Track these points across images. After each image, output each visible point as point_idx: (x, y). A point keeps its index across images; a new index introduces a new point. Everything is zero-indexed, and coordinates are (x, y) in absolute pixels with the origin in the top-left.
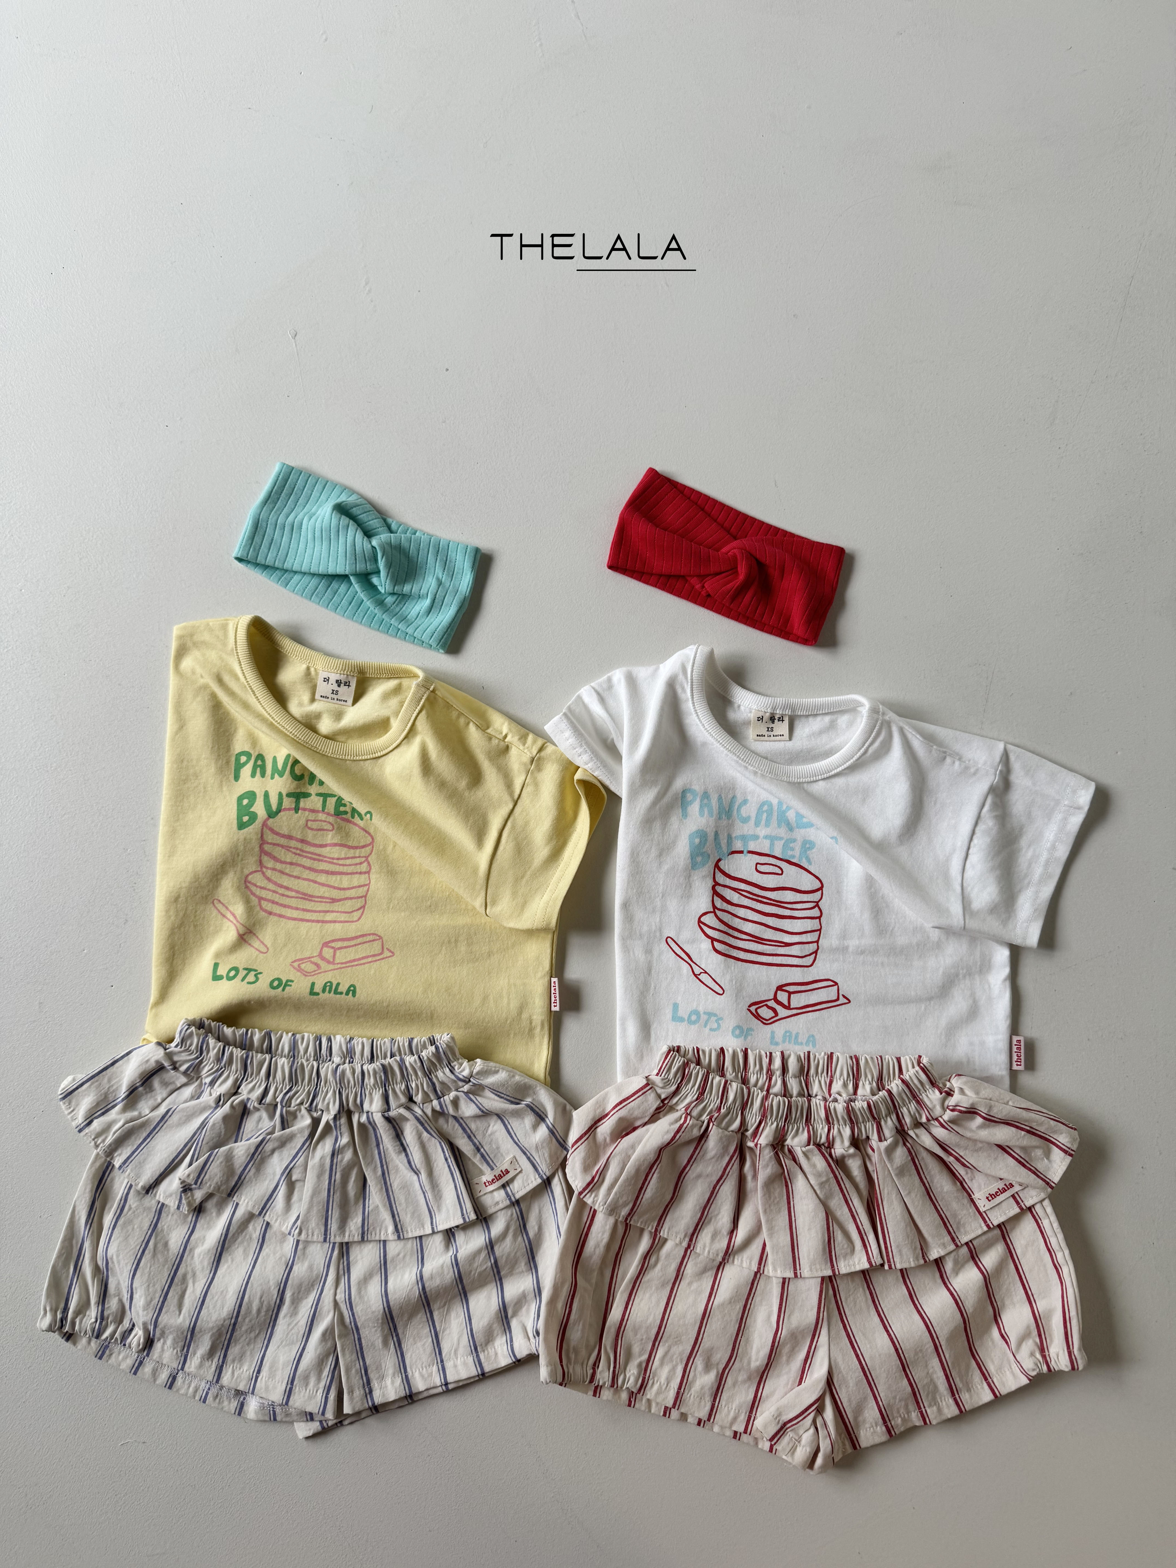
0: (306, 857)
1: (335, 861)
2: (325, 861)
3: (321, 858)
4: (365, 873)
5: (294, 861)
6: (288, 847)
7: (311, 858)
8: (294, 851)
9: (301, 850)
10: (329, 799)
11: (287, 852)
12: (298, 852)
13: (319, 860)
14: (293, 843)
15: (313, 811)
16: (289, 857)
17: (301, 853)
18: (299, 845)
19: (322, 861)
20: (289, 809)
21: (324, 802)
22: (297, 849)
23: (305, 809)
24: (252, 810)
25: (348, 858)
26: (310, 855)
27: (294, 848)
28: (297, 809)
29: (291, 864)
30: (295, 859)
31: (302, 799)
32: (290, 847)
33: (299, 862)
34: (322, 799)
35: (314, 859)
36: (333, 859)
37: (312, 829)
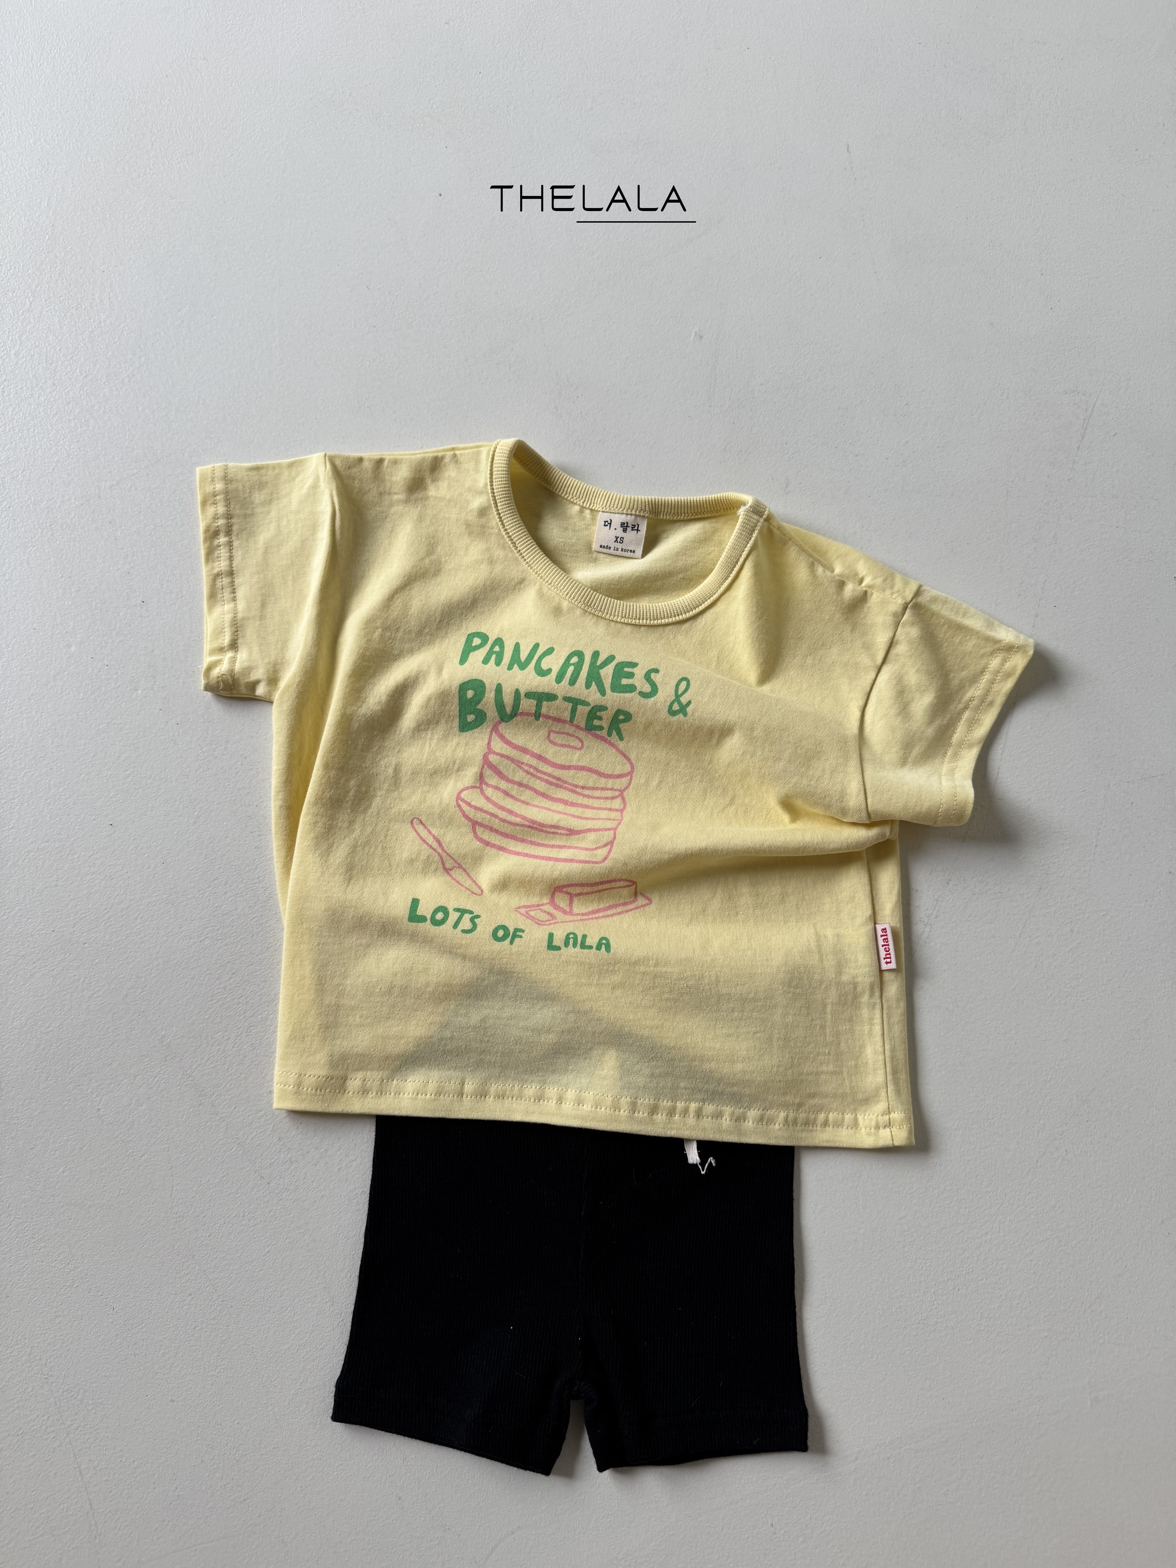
0: (540, 778)
1: (578, 790)
2: (566, 788)
3: (559, 783)
4: (617, 810)
5: (524, 782)
6: (519, 762)
7: (547, 782)
8: (526, 768)
9: (536, 769)
10: (580, 707)
11: (517, 769)
12: (532, 770)
13: (557, 786)
14: (527, 759)
15: (558, 720)
16: (519, 776)
17: (535, 773)
18: (534, 762)
19: (561, 787)
20: (528, 714)
21: (574, 711)
22: (531, 766)
23: (547, 717)
24: (479, 707)
25: (597, 789)
26: (546, 777)
27: (527, 765)
28: (537, 715)
29: (520, 784)
30: (526, 779)
31: (544, 703)
32: (523, 763)
33: (530, 784)
34: (571, 704)
35: (551, 784)
36: (577, 786)
37: (555, 744)
